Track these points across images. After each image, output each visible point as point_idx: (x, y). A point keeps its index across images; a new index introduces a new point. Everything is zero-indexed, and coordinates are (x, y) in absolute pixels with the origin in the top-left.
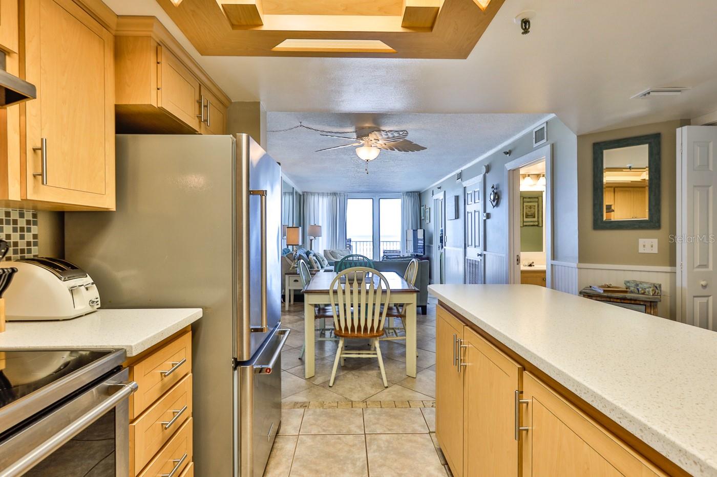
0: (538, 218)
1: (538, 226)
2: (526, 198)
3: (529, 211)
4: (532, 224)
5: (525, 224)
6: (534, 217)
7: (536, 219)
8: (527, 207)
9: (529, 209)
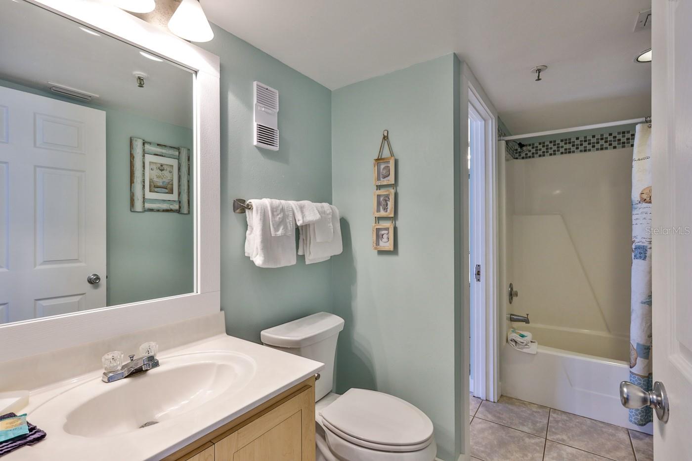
0: (179, 194)
1: (178, 211)
2: (150, 143)
3: (158, 177)
4: (165, 206)
5: (147, 205)
6: (171, 192)
7: (174, 197)
8: (154, 167)
9: (157, 172)
